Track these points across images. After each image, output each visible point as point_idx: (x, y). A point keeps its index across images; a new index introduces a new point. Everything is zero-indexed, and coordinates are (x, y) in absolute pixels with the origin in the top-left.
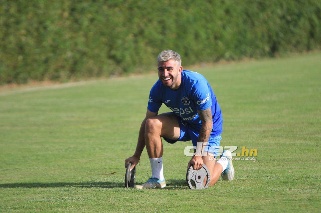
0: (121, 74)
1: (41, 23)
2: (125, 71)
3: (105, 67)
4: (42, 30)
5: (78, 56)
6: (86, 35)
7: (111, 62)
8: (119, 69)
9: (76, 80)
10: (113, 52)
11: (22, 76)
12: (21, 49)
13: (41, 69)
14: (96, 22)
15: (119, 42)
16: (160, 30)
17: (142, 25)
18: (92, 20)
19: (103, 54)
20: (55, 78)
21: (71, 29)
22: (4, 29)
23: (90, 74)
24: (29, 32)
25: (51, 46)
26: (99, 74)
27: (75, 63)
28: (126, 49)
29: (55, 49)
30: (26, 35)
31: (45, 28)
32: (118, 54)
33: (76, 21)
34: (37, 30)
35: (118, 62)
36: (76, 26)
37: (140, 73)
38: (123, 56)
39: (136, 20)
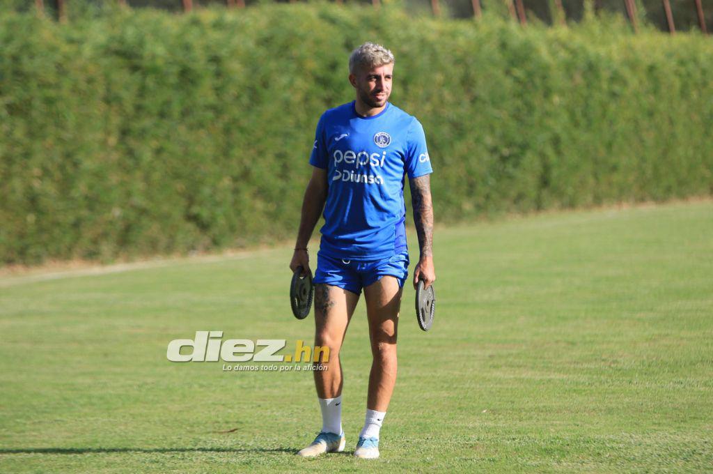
0: (207, 250)
1: (68, 156)
2: (216, 244)
3: (180, 237)
4: (69, 169)
5: (132, 215)
6: (147, 179)
7: (191, 226)
8: (206, 240)
9: (128, 260)
10: (195, 210)
11: (32, 251)
12: (33, 202)
13: (68, 239)
14: (165, 155)
15: (206, 191)
16: (278, 169)
17: (248, 162)
18: (159, 151)
19: (177, 214)
20: (92, 256)
21: (122, 167)
22: (4, 166)
23: (153, 248)
24: (46, 172)
25: (86, 198)
26: (169, 249)
27: (128, 228)
28: (218, 204)
29: (92, 202)
30: (40, 178)
31: (76, 165)
32: (205, 213)
33: (130, 153)
34: (62, 168)
35: (204, 226)
36: (130, 162)
37: (242, 247)
38: (213, 218)
39: (237, 152)
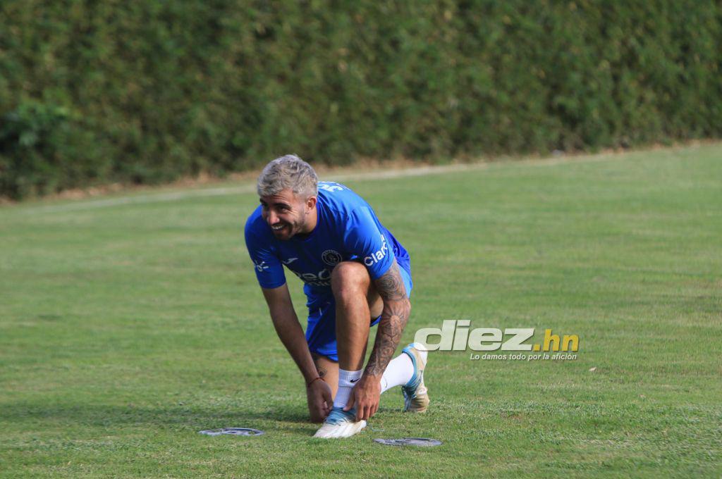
0: (578, 148)
1: (383, 32)
2: (587, 143)
3: (539, 133)
4: (387, 48)
5: (472, 106)
6: (496, 63)
7: (554, 121)
8: (572, 137)
9: (467, 161)
10: (559, 100)
11: (336, 147)
12: (336, 89)
13: (383, 134)
14: (520, 33)
15: (576, 77)
16: (676, 51)
17: (633, 41)
18: (510, 29)
19: (536, 105)
20: (419, 153)
21: (461, 48)
22: (296, 44)
23: (502, 146)
24: (355, 53)
25: (410, 84)
26: (527, 147)
27: (467, 121)
28: (590, 94)
29: (417, 90)
30: (349, 59)
31: (395, 44)
32: (572, 104)
33: (472, 29)
34: (377, 47)
35: (572, 121)
36: (471, 41)
38: (584, 109)
39: (616, 32)
